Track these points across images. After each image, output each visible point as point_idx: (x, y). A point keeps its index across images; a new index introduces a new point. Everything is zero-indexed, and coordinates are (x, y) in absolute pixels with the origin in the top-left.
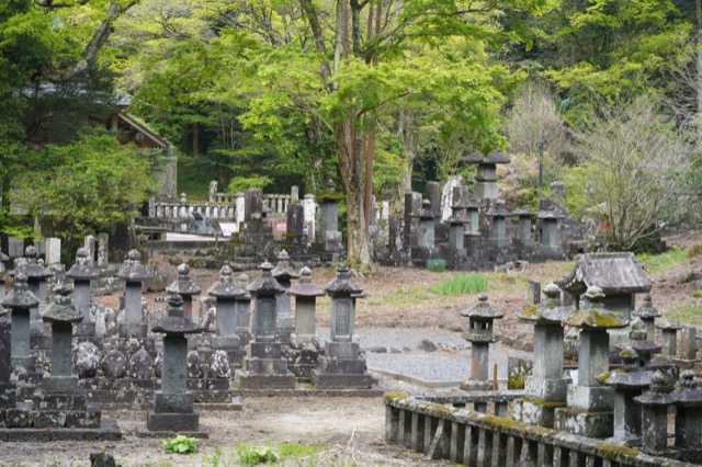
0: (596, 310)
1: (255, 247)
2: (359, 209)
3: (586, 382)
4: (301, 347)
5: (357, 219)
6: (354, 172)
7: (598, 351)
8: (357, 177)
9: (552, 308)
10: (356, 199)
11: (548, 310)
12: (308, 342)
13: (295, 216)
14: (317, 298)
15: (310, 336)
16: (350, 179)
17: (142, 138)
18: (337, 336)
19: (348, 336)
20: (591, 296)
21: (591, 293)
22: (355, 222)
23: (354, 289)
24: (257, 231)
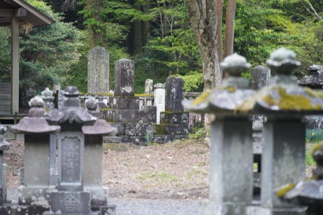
0: (283, 86)
1: (124, 125)
2: (213, 67)
3: (269, 202)
4: (29, 202)
5: (211, 79)
6: (207, 22)
7: (287, 151)
8: (210, 28)
9: (233, 92)
10: (210, 55)
11: (225, 95)
12: (38, 195)
13: (174, 90)
14: (51, 136)
15: (40, 188)
16: (202, 31)
17: (24, 14)
18: (62, 184)
19: (79, 184)
20: (276, 64)
21: (276, 59)
22: (209, 82)
23: (84, 119)
24: (128, 107)
